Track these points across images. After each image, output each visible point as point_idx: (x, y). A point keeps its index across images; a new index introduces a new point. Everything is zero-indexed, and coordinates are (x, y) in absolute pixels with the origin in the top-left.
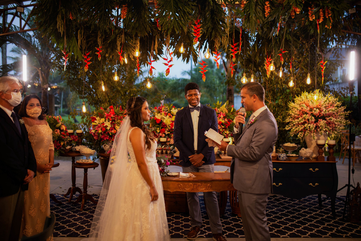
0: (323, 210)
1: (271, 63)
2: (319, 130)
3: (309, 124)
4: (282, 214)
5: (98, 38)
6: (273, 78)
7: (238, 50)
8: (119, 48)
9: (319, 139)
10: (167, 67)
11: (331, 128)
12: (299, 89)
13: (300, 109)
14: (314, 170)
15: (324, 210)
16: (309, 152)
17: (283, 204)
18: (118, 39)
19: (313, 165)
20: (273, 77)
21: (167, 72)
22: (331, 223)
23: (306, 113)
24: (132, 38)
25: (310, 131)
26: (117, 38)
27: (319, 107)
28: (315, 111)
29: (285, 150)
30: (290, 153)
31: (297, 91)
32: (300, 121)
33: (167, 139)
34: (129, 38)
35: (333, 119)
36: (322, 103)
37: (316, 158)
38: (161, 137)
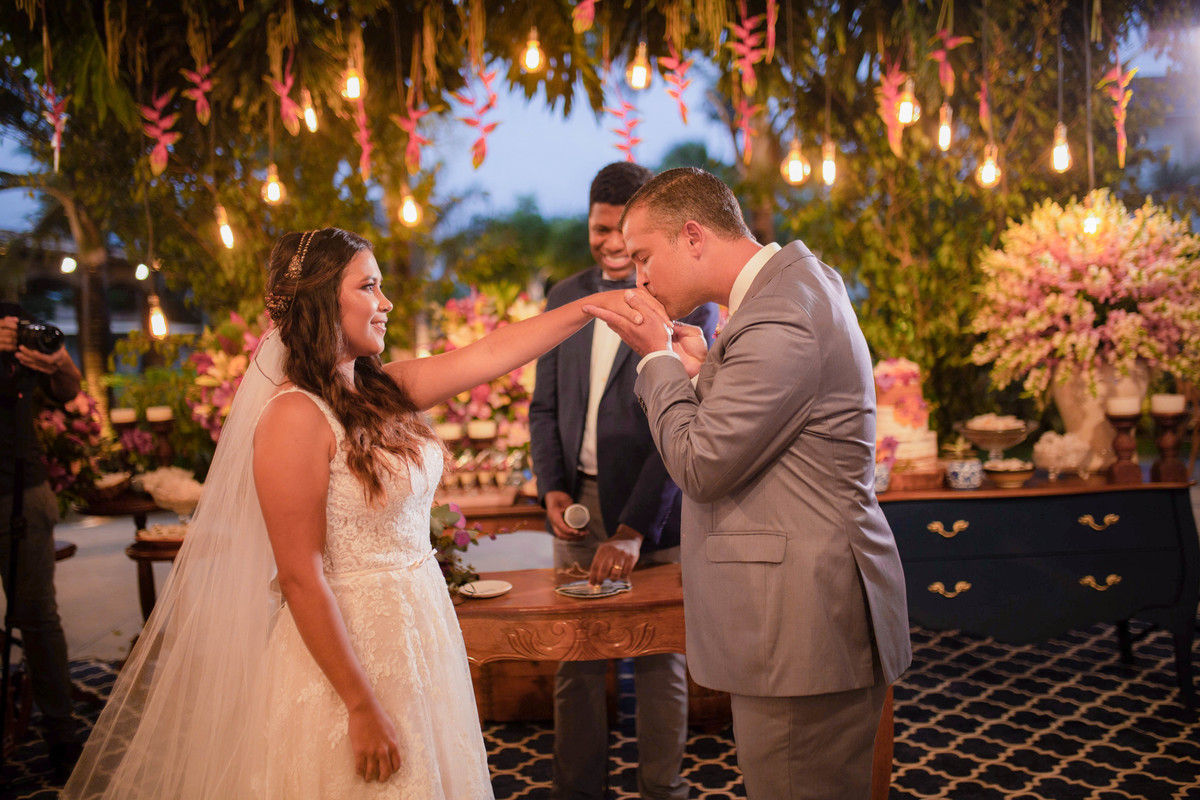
0: (1138, 680)
1: (900, 89)
2: (1112, 355)
3: (1069, 332)
4: (973, 708)
5: (191, 32)
6: (914, 161)
7: (763, 45)
8: (276, 68)
9: (1112, 393)
10: (474, 134)
11: (1162, 347)
12: (1020, 200)
13: (1028, 273)
14: (1099, 520)
15: (1145, 679)
16: (1077, 451)
17: (976, 662)
18: (274, 29)
19: (1095, 502)
20: (915, 156)
21: (476, 156)
22: (1182, 738)
23: (1058, 291)
24: (328, 23)
25: (1075, 360)
26: (270, 25)
27: (1111, 261)
28: (1094, 278)
29: (974, 448)
30: (997, 457)
31: (1014, 206)
32: (1033, 323)
33: (498, 427)
34: (316, 23)
35: (1172, 309)
36: (1123, 244)
37: (1106, 473)
38: (475, 418)
